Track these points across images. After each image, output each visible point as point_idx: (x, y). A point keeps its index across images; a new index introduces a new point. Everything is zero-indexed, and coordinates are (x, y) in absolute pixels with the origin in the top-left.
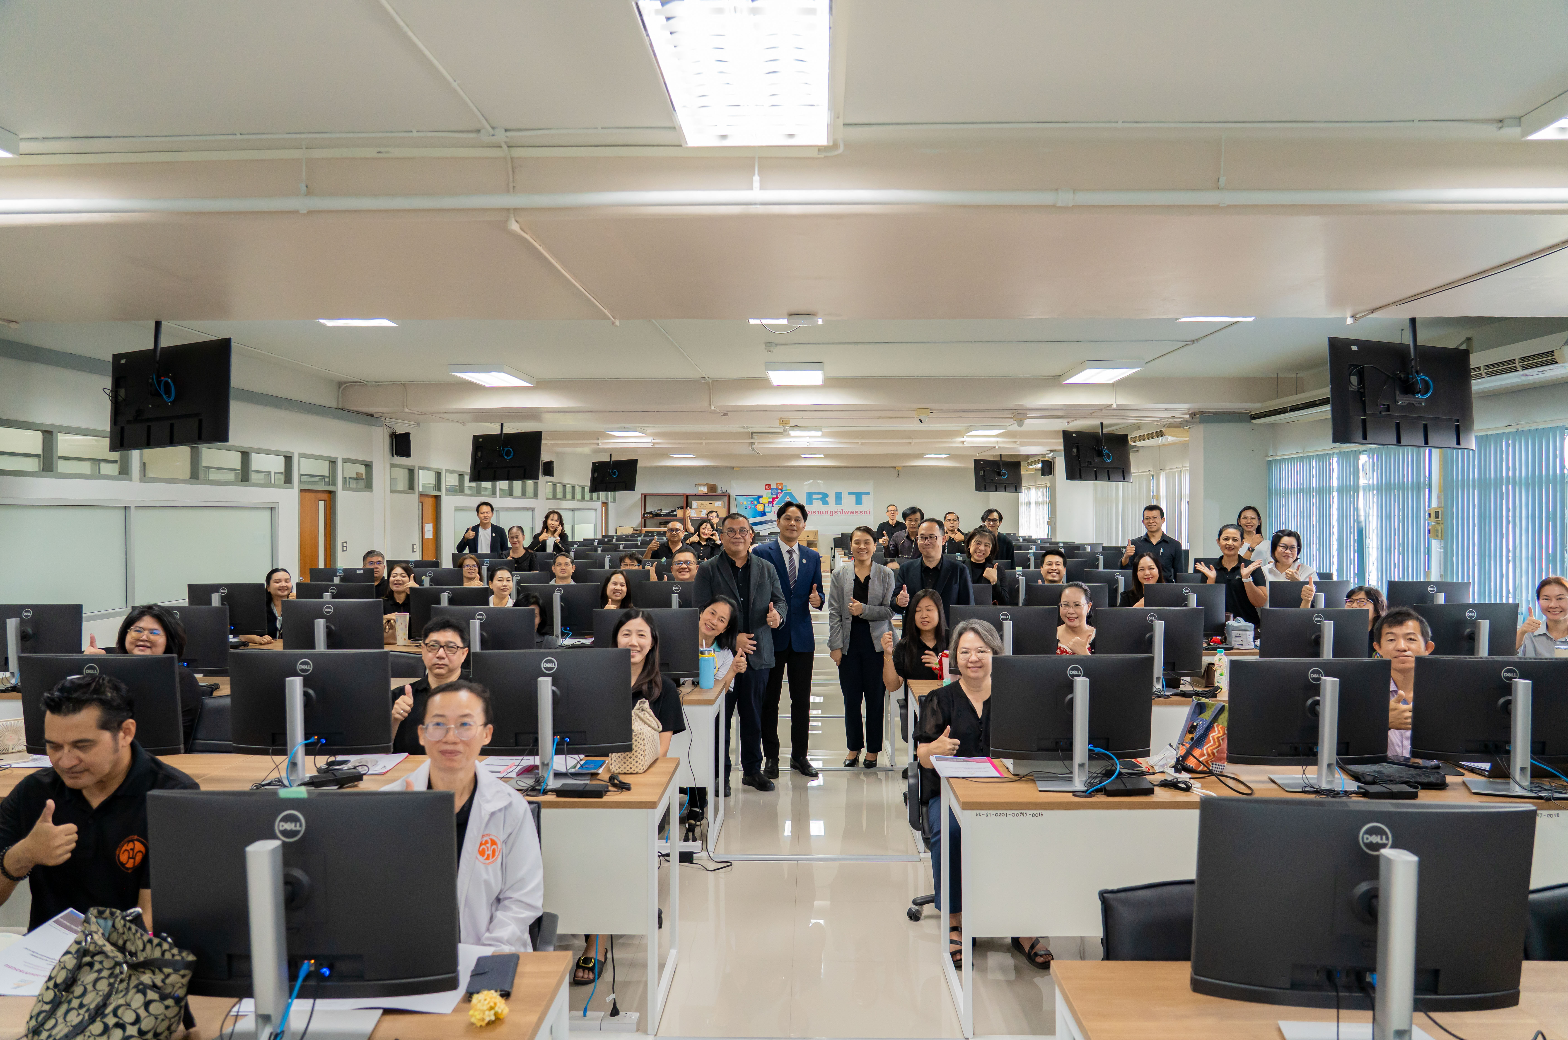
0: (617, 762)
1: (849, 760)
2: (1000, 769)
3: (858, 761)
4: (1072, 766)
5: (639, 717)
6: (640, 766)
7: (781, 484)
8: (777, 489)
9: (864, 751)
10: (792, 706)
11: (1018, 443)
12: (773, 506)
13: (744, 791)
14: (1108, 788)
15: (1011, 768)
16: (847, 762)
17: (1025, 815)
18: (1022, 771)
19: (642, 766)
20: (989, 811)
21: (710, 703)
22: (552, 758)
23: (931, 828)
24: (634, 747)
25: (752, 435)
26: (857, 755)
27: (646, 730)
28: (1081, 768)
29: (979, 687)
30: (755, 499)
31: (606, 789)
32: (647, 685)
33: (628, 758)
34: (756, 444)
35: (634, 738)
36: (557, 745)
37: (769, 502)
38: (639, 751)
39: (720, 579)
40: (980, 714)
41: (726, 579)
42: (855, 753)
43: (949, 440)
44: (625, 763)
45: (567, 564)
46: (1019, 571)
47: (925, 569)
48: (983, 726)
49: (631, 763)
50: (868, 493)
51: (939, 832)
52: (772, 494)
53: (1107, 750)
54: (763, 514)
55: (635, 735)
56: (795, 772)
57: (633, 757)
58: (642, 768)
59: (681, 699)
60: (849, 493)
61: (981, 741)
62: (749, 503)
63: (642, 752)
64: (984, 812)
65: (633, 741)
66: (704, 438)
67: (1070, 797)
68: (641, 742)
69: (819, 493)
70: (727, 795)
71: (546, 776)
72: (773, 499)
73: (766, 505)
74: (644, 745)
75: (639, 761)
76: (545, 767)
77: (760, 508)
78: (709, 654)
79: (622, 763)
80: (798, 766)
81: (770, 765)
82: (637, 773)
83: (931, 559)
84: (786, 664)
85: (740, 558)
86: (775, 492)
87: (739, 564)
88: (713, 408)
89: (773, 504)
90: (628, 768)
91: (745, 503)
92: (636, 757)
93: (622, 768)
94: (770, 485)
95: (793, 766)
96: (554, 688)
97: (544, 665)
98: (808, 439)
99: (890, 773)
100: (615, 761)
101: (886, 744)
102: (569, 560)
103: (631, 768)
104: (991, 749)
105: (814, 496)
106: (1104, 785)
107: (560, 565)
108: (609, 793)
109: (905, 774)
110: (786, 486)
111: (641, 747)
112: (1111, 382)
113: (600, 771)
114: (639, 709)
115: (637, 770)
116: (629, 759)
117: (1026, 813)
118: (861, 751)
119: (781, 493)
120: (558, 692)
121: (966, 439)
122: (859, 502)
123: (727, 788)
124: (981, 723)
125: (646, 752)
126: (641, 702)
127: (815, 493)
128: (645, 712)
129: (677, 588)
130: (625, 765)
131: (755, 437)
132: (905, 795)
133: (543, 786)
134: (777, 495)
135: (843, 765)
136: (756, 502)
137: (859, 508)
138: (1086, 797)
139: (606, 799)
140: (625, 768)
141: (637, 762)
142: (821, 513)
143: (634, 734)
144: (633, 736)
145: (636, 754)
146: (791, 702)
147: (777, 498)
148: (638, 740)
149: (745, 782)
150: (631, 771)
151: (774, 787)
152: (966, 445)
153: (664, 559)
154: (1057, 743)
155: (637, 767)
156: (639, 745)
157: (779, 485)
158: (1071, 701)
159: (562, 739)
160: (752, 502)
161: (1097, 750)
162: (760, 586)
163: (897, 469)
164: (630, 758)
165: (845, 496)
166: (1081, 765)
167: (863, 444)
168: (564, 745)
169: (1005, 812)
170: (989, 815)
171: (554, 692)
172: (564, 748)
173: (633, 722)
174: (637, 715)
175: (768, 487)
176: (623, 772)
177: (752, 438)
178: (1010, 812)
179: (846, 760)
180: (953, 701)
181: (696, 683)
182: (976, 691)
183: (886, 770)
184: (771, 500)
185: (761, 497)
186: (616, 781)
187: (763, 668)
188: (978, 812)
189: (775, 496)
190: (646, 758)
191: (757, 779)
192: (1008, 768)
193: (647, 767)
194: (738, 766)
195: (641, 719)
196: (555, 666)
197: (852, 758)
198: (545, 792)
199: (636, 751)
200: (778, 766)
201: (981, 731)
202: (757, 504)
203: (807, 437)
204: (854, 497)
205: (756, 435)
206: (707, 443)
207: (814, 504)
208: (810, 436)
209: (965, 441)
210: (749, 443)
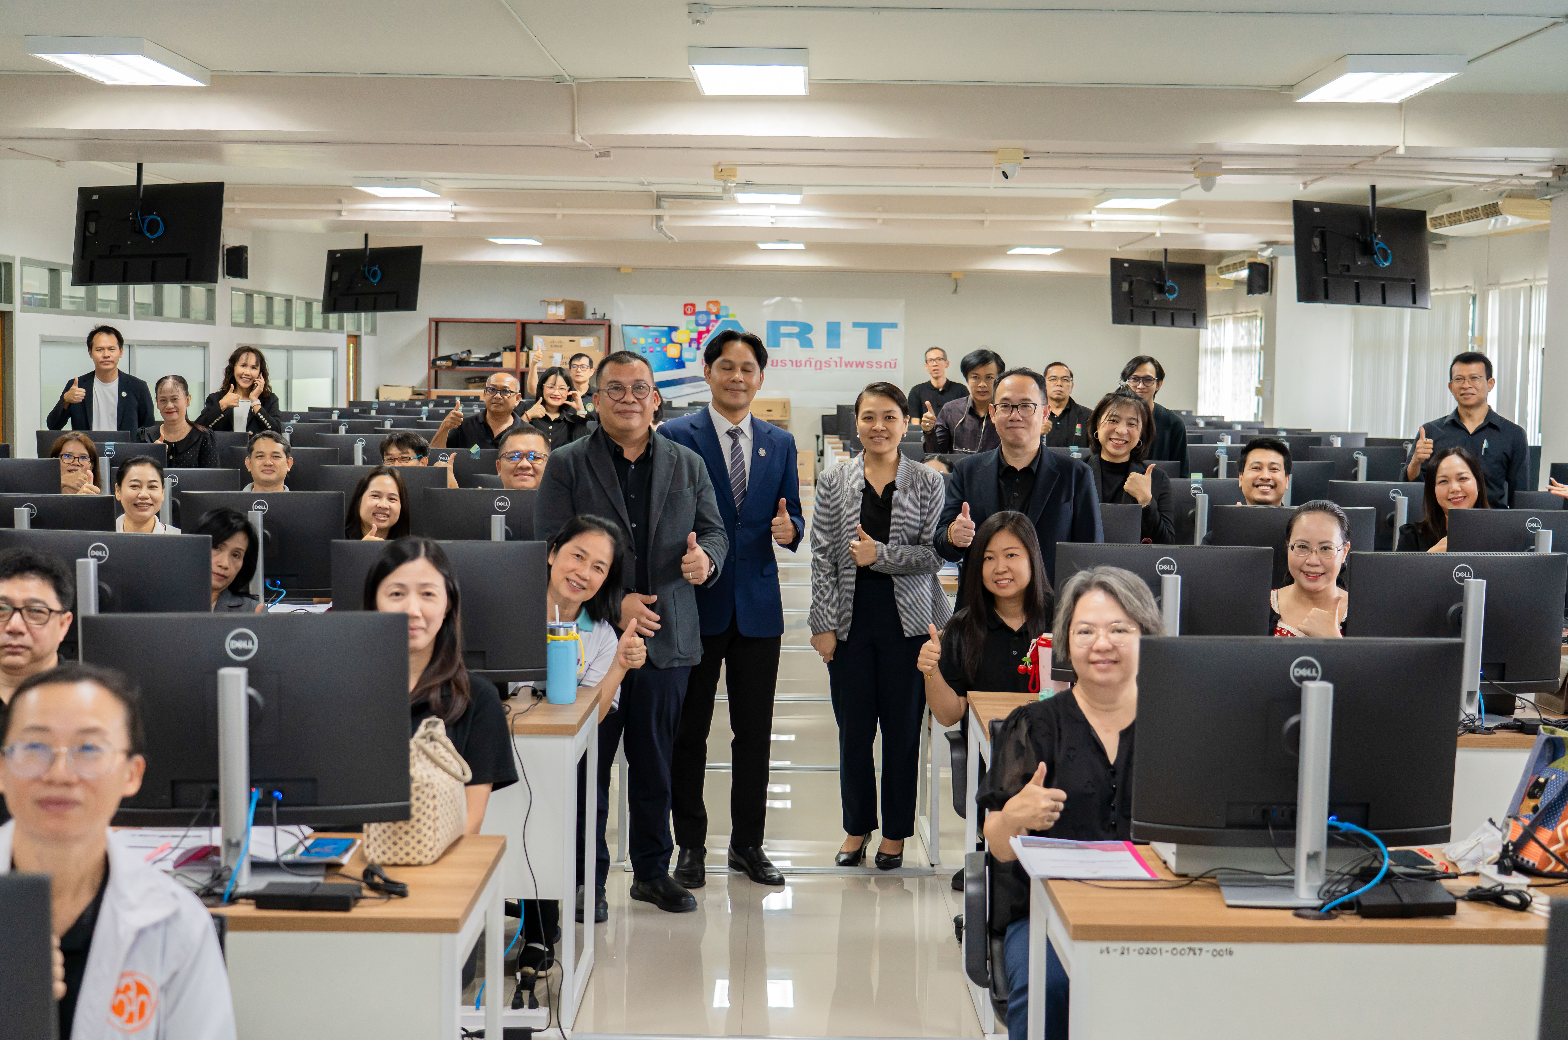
0: (379, 841)
1: (847, 853)
2: (1151, 864)
3: (864, 856)
4: (1293, 858)
5: (425, 752)
6: (426, 851)
7: (716, 303)
8: (708, 313)
9: (877, 835)
10: (735, 744)
11: (1201, 226)
12: (698, 348)
13: (635, 912)
14: (1365, 902)
15: (1172, 862)
16: (843, 857)
17: (1198, 952)
18: (1194, 868)
19: (431, 849)
20: (1126, 945)
21: (569, 731)
22: (247, 832)
23: (1009, 982)
24: (413, 811)
25: (659, 199)
26: (863, 844)
27: (439, 778)
28: (1313, 862)
29: (1113, 701)
30: (663, 334)
31: (357, 894)
32: (439, 690)
33: (401, 833)
34: (666, 218)
35: (415, 794)
36: (258, 805)
37: (692, 340)
38: (424, 819)
39: (590, 483)
40: (1112, 754)
41: (603, 482)
42: (859, 839)
43: (1061, 218)
44: (395, 844)
45: (275, 455)
46: (1196, 482)
47: (1006, 472)
48: (1119, 778)
49: (407, 843)
50: (894, 326)
51: (1024, 989)
52: (697, 324)
53: (1366, 827)
54: (680, 364)
55: (417, 789)
56: (736, 876)
57: (413, 832)
58: (430, 854)
59: (509, 723)
60: (856, 325)
61: (1114, 808)
62: (650, 340)
63: (430, 823)
64: (1116, 946)
65: (413, 800)
66: (560, 204)
67: (1288, 919)
68: (429, 802)
69: (793, 324)
70: (600, 919)
71: (234, 867)
72: (700, 334)
73: (686, 345)
74: (435, 808)
75: (425, 841)
76: (233, 851)
77: (673, 351)
78: (567, 633)
79: (389, 843)
80: (744, 862)
81: (687, 860)
82: (420, 864)
83: (1019, 451)
84: (724, 660)
85: (634, 443)
86: (703, 319)
87: (631, 453)
88: (578, 139)
89: (699, 343)
90: (402, 854)
91: (642, 341)
92: (419, 831)
93: (389, 854)
94: (693, 305)
95: (733, 864)
96: (252, 691)
97: (231, 644)
98: (773, 211)
99: (928, 879)
100: (375, 839)
101: (922, 822)
102: (279, 447)
103: (407, 854)
104: (1134, 822)
105: (784, 329)
106: (1357, 897)
107: (261, 456)
108: (362, 902)
109: (958, 882)
110: (726, 308)
111: (429, 812)
112: (1397, 100)
113: (345, 860)
114: (424, 737)
115: (419, 858)
116: (404, 836)
117: (1201, 950)
118: (870, 835)
119: (716, 321)
120: (259, 699)
121: (1094, 216)
122: (874, 342)
123: (601, 905)
124: (1114, 773)
125: (438, 823)
126: (429, 723)
127: (786, 323)
128: (438, 744)
129: (501, 504)
130: (395, 849)
131: (665, 203)
132: (958, 922)
133: (229, 887)
134: (707, 325)
135: (835, 863)
136: (664, 340)
137: (875, 355)
138: (1320, 918)
139: (356, 912)
140: (395, 854)
141: (419, 842)
142: (797, 364)
143: (414, 785)
144: (413, 791)
145: (418, 826)
146: (732, 736)
147: (708, 331)
148: (423, 797)
149: (636, 894)
150: (406, 860)
151: (696, 904)
152: (1095, 228)
153: (475, 449)
154: (1265, 813)
155: (420, 853)
156: (424, 809)
157: (711, 306)
158: (1297, 729)
159: (268, 794)
160: (657, 341)
161: (1346, 826)
162: (672, 500)
163: (954, 276)
164: (407, 833)
165: (846, 329)
166: (1313, 857)
167: (885, 222)
168: (270, 805)
169: (1158, 945)
170: (1126, 952)
171: (251, 699)
172: (271, 813)
173: (412, 761)
174: (421, 748)
175: (690, 309)
176: (391, 862)
177: (658, 206)
178: (1167, 946)
179: (840, 853)
180: (1059, 730)
181: (539, 693)
182: (1107, 711)
183: (918, 873)
184: (695, 336)
185: (673, 329)
186: (377, 879)
187: (676, 664)
188: (1104, 945)
189: (704, 329)
190: (438, 835)
191: (661, 888)
192: (1165, 863)
193: (440, 852)
194: (624, 864)
195: (429, 757)
196: (253, 646)
197: (852, 848)
198: (233, 899)
199: (418, 821)
200: (703, 863)
201: (1115, 789)
202: (667, 344)
203: (772, 206)
204: (864, 332)
205: (666, 200)
206: (564, 215)
207: (782, 340)
208: (777, 205)
209: (1094, 221)
210: (652, 216)
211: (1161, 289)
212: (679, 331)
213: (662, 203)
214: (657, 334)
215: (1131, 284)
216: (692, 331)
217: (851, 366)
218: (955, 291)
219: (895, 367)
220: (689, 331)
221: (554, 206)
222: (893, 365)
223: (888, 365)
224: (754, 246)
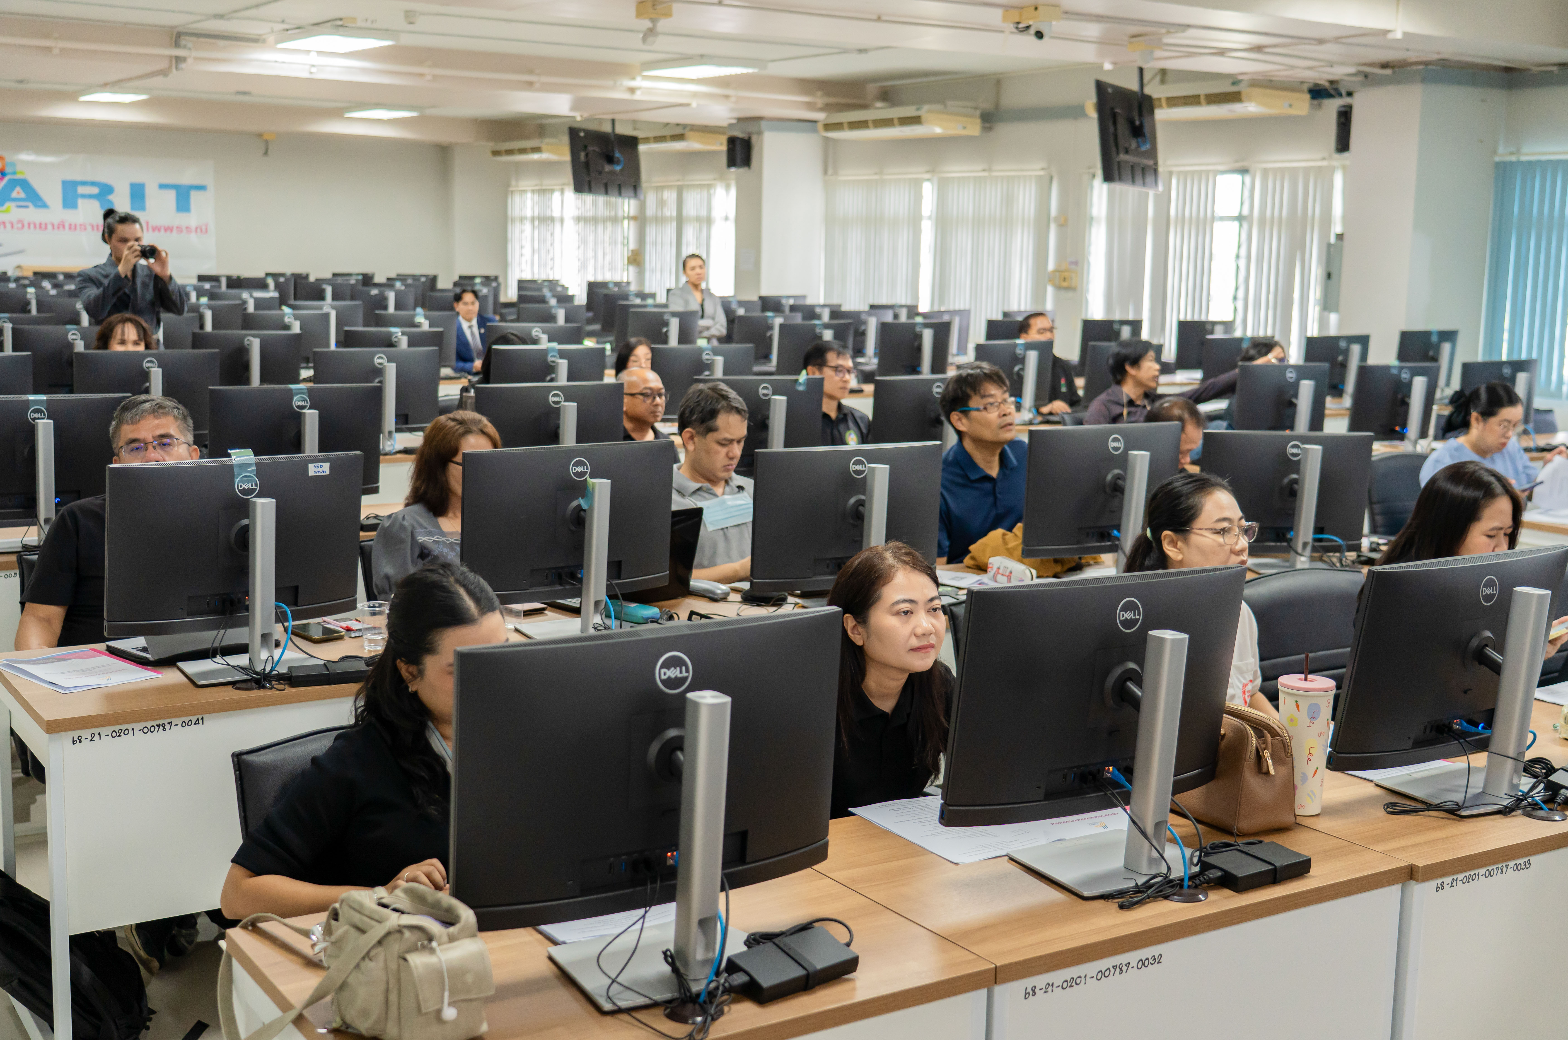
25: (177, 37)
34: (190, 61)
60: (162, 186)
69: (93, 184)
98: (313, 59)
105: (81, 190)
110: (13, 164)
121: (638, 82)
122: (183, 205)
127: (84, 183)
137: (183, 219)
163: (264, 137)
165: (151, 190)
177: (177, 45)
203: (312, 53)
204: (171, 195)
205: (187, 38)
206: (61, 49)
207: (80, 202)
208: (319, 53)
209: (639, 88)
210: (171, 57)
211: (610, 160)
213: (183, 42)
215: (587, 155)
217: (159, 230)
218: (266, 153)
219: (206, 231)
221: (47, 36)
222: (204, 230)
223: (199, 230)
224: (70, 96)
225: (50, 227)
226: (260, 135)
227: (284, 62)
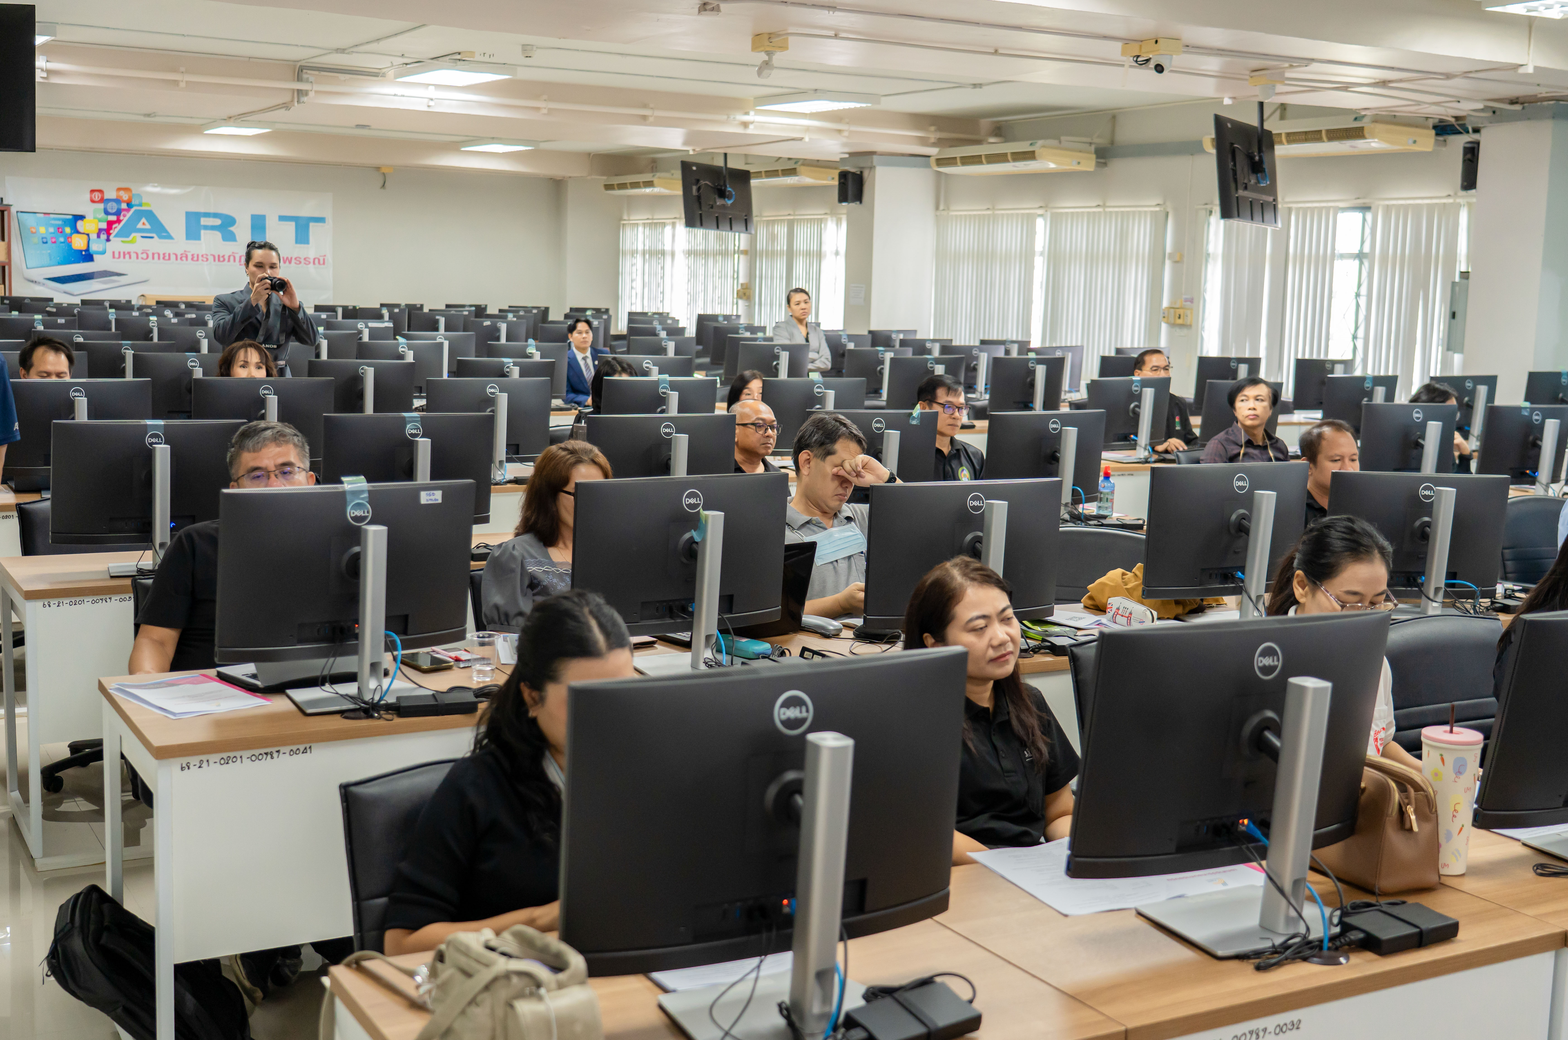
7: (127, 190)
8: (118, 201)
11: (846, 134)
12: (108, 240)
25: (300, 71)
30: (66, 222)
34: (311, 94)
37: (100, 230)
50: (321, 220)
52: (107, 213)
54: (88, 257)
60: (282, 218)
62: (52, 230)
66: (182, 69)
69: (216, 215)
72: (110, 224)
73: (93, 236)
77: (79, 243)
86: (113, 207)
89: (109, 234)
91: (42, 230)
94: (101, 191)
98: (432, 92)
105: (204, 221)
110: (139, 196)
119: (128, 210)
122: (302, 237)
127: (207, 215)
131: (307, 75)
134: (118, 213)
136: (68, 230)
137: (303, 251)
142: (220, 259)
147: (119, 221)
152: (751, 130)
157: (122, 193)
160: (60, 230)
163: (384, 170)
165: (272, 222)
167: (551, 111)
175: (97, 196)
177: (299, 79)
184: (104, 226)
185: (82, 217)
189: (114, 218)
202: (72, 234)
203: (431, 87)
204: (291, 227)
205: (309, 72)
206: (188, 83)
207: (203, 232)
208: (438, 86)
209: (752, 123)
211: (722, 194)
212: (85, 220)
213: (305, 76)
214: (60, 222)
215: (699, 189)
216: (100, 221)
218: (383, 186)
219: (324, 263)
220: (97, 221)
221: (174, 70)
222: (322, 262)
223: (316, 261)
224: (196, 130)
225: (173, 257)
226: (378, 169)
227: (403, 96)
